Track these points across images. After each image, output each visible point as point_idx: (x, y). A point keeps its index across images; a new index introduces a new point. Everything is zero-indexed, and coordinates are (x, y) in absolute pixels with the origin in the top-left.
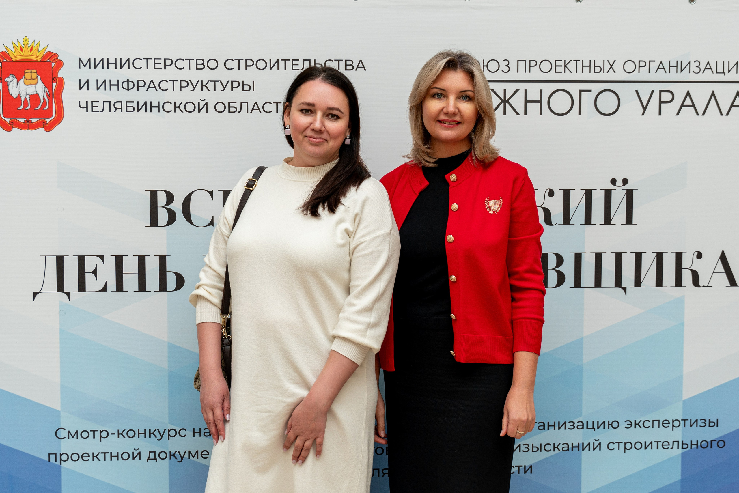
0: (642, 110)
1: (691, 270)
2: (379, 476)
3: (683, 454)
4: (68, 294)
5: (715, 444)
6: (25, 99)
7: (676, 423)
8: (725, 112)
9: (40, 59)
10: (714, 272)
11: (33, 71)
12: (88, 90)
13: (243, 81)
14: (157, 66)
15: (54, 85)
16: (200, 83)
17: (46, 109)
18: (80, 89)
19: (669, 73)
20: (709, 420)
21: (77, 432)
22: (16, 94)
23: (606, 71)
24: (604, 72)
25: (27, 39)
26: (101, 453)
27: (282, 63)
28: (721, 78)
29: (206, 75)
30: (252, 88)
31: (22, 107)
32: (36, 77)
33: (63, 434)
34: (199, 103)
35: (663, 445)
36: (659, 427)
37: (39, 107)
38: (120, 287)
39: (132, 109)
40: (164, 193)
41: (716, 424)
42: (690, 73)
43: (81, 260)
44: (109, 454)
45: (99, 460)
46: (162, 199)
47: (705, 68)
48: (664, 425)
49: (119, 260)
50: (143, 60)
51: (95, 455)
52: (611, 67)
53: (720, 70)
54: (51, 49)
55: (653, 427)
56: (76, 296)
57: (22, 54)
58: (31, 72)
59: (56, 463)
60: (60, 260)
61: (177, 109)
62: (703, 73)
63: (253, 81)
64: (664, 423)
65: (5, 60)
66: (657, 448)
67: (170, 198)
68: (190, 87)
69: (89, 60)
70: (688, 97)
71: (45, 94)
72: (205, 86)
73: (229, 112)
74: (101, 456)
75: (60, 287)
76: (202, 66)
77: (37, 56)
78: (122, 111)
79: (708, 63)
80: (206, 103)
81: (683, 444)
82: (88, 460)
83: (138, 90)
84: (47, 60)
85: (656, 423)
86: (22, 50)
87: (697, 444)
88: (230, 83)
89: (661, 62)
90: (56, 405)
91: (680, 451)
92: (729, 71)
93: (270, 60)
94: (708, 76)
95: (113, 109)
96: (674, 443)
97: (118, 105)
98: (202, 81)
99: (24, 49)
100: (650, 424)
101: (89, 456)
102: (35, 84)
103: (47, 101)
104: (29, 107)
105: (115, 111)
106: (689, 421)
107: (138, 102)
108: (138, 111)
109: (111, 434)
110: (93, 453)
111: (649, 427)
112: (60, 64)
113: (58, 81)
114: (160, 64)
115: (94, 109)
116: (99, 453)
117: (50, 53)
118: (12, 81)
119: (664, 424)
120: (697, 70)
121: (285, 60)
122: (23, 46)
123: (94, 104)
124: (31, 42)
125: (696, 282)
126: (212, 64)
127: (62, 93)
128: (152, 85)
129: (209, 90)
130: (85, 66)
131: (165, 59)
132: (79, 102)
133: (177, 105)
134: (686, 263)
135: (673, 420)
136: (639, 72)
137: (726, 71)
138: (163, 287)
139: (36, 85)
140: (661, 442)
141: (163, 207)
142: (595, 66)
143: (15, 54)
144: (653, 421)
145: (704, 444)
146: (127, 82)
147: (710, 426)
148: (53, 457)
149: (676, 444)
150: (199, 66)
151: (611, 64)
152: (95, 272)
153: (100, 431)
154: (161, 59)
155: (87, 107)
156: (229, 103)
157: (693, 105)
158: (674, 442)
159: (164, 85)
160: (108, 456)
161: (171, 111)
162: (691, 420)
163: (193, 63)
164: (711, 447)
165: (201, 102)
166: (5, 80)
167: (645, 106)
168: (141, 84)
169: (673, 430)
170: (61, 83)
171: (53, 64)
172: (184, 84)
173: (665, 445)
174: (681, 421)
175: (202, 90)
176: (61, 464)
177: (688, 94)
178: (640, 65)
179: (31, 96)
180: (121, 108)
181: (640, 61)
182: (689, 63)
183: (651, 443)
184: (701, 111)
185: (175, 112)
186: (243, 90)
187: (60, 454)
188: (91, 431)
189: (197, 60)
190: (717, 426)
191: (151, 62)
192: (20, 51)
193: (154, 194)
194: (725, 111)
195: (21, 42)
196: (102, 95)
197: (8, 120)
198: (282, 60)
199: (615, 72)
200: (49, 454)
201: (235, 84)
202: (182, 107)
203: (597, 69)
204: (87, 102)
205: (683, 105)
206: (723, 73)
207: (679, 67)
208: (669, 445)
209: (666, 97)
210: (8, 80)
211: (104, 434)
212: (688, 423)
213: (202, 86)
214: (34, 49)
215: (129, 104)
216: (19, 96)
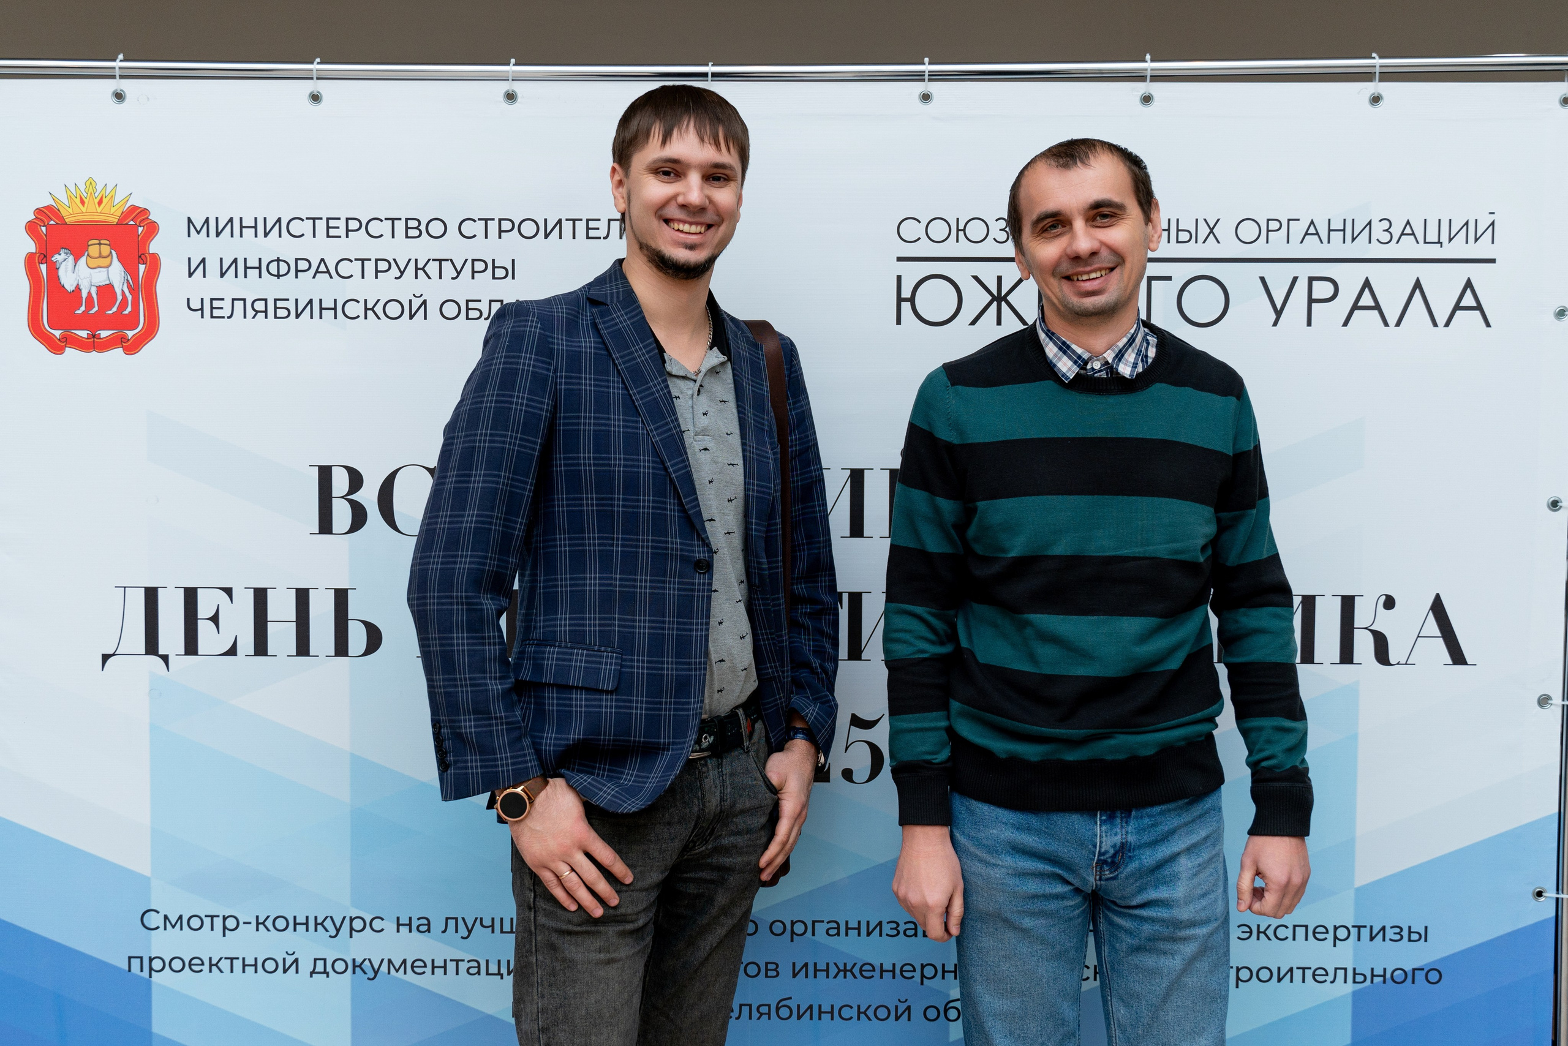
0: (1274, 317)
1: (1371, 631)
2: (750, 1018)
3: (1355, 994)
4: (165, 658)
5: (1420, 976)
6: (89, 293)
7: (1342, 933)
8: (1441, 320)
9: (117, 220)
10: (1418, 637)
11: (102, 242)
12: (204, 276)
13: (493, 261)
14: (332, 232)
15: (142, 268)
16: (412, 263)
17: (126, 312)
18: (190, 275)
19: (1329, 242)
20: (1410, 928)
21: (180, 917)
22: (72, 285)
23: (1201, 238)
24: (1196, 242)
25: (93, 182)
26: (226, 958)
27: (567, 226)
28: (1434, 252)
29: (423, 249)
30: (511, 272)
31: (83, 308)
32: (108, 253)
33: (154, 920)
34: (410, 301)
35: (1314, 975)
36: (1306, 939)
37: (115, 309)
38: (261, 647)
39: (284, 313)
40: (345, 473)
41: (1424, 936)
42: (1370, 242)
43: (191, 596)
44: (241, 960)
45: (221, 972)
46: (340, 483)
47: (1402, 234)
48: (1317, 935)
49: (260, 596)
50: (306, 221)
51: (214, 962)
52: (1212, 231)
53: (1432, 236)
54: (135, 201)
55: (1294, 939)
56: (180, 663)
57: (84, 209)
58: (100, 244)
59: (142, 974)
60: (151, 595)
61: (370, 313)
62: (1398, 242)
63: (513, 261)
64: (1317, 931)
65: (52, 222)
66: (1304, 981)
67: (356, 480)
68: (395, 273)
69: (207, 220)
70: (1367, 291)
71: (125, 285)
72: (423, 269)
73: (468, 318)
74: (225, 965)
75: (152, 646)
76: (416, 233)
77: (111, 214)
78: (266, 317)
79: (1408, 223)
80: (425, 302)
81: (1355, 974)
82: (201, 971)
83: (297, 277)
84: (129, 222)
85: (1301, 932)
86: (83, 202)
87: (1384, 976)
88: (469, 263)
89: (1312, 222)
90: (142, 865)
91: (1350, 987)
92: (1450, 240)
93: (546, 220)
94: (1408, 248)
95: (250, 313)
96: (1338, 971)
97: (259, 306)
98: (416, 260)
99: (86, 201)
100: (1289, 933)
101: (203, 964)
102: (107, 267)
103: (130, 297)
104: (96, 309)
105: (254, 317)
106: (1368, 929)
107: (297, 300)
108: (298, 316)
109: (244, 923)
110: (210, 959)
111: (1287, 938)
112: (152, 229)
113: (148, 260)
114: (338, 228)
115: (216, 313)
116: (221, 959)
117: (134, 208)
118: (65, 260)
119: (1317, 933)
120: (1386, 237)
121: (574, 220)
122: (85, 195)
123: (216, 304)
124: (99, 188)
125: (1382, 654)
126: (436, 228)
127: (156, 286)
128: (322, 269)
129: (429, 278)
130: (198, 232)
131: (347, 219)
132: (188, 299)
133: (370, 306)
134: (1362, 616)
135: (1335, 926)
136: (1267, 242)
137: (1444, 238)
138: (341, 649)
139: (110, 269)
140: (1310, 968)
141: (342, 497)
142: (1178, 230)
143: (70, 210)
144: (1295, 926)
145: (1397, 975)
146: (276, 262)
147: (1410, 940)
148: (136, 963)
149: (1341, 973)
150: (412, 233)
151: (1212, 227)
152: (215, 619)
153: (224, 916)
154: (339, 219)
155: (202, 309)
156: (468, 301)
157: (1377, 307)
158: (1336, 969)
159: (344, 269)
160: (238, 964)
161: (358, 317)
162: (1371, 927)
163: (400, 226)
164: (1413, 982)
165: (413, 299)
166: (53, 259)
167: (1279, 308)
168: (303, 265)
169: (1335, 945)
170: (154, 264)
171: (140, 229)
172: (383, 266)
173: (1318, 975)
174: (1352, 930)
175: (416, 278)
176: (150, 976)
177: (1367, 284)
178: (1268, 228)
179: (99, 288)
180: (266, 312)
181: (1268, 220)
182: (1370, 223)
183: (1291, 970)
184: (1392, 318)
185: (366, 318)
186: (494, 278)
187: (150, 957)
188: (206, 916)
189: (407, 220)
190: (1426, 940)
191: (321, 226)
192: (80, 205)
193: (325, 474)
194: (1441, 318)
195: (82, 188)
196: (230, 287)
197: (57, 333)
198: (567, 220)
199: (1219, 242)
200: (130, 958)
201: (479, 266)
202: (379, 309)
203: (1184, 236)
204: (202, 300)
205: (1355, 307)
206: (1439, 242)
207: (1349, 231)
208: (1327, 974)
209: (1322, 290)
210: (57, 258)
211: (231, 923)
212: (1365, 933)
213: (417, 269)
214: (105, 201)
215: (279, 304)
216: (78, 289)
